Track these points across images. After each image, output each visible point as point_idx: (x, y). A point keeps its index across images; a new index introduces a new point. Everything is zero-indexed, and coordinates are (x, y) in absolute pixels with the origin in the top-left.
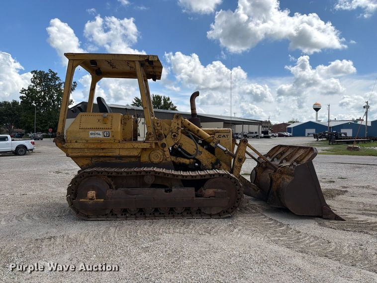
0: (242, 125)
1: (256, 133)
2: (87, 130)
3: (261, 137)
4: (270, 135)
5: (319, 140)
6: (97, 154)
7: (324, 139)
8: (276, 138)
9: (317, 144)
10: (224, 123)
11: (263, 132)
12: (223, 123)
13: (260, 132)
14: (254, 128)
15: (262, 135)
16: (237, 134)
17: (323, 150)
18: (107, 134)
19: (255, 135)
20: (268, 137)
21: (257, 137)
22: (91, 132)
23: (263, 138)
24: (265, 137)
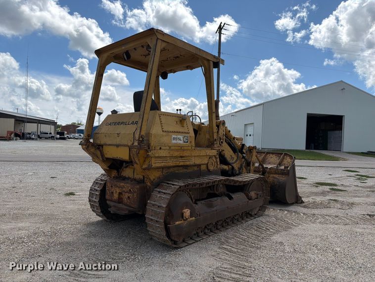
0: (37, 124)
1: (50, 133)
2: (170, 134)
3: (57, 139)
4: (66, 136)
6: (178, 163)
15: (58, 136)
16: (30, 134)
18: (186, 139)
20: (64, 139)
21: (52, 138)
22: (173, 136)
24: (60, 139)
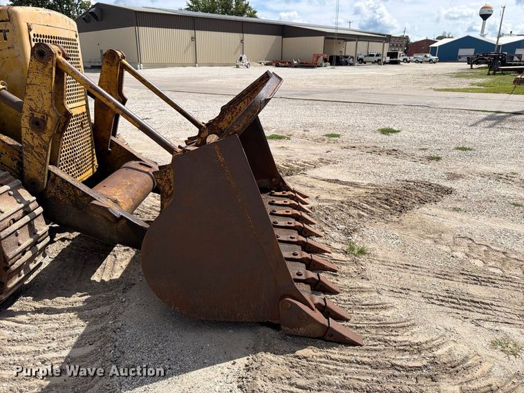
0: (355, 42)
1: (378, 55)
3: (385, 63)
4: (399, 59)
5: (474, 66)
7: (483, 65)
8: (411, 63)
9: (469, 74)
10: (326, 38)
11: (389, 54)
12: (323, 37)
13: (385, 54)
14: (376, 48)
15: (388, 59)
16: (347, 57)
17: (472, 84)
19: (376, 59)
20: (397, 63)
21: (378, 62)
23: (387, 63)
24: (392, 63)
